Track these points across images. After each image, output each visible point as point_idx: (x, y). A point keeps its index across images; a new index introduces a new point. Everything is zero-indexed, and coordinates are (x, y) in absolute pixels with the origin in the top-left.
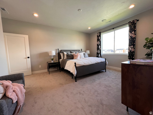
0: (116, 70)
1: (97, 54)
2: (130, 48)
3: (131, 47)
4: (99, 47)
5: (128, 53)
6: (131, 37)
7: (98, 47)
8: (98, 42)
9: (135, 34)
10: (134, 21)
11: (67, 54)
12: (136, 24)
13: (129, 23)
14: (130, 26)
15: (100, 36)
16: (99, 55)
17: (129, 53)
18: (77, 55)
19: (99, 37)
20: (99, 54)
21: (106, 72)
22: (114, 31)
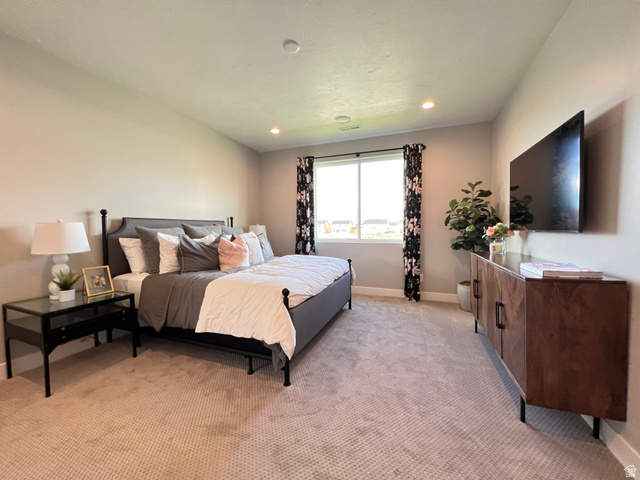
0: (371, 297)
1: (298, 241)
2: (411, 225)
3: (413, 223)
4: (308, 216)
5: (402, 238)
6: (410, 190)
7: (305, 212)
8: (304, 192)
9: (420, 186)
10: (417, 146)
11: (184, 244)
12: (420, 155)
13: (404, 148)
14: (407, 158)
15: (310, 170)
16: (309, 245)
17: (406, 238)
18: (242, 250)
19: (308, 176)
20: (306, 242)
21: (350, 308)
22: (359, 163)
